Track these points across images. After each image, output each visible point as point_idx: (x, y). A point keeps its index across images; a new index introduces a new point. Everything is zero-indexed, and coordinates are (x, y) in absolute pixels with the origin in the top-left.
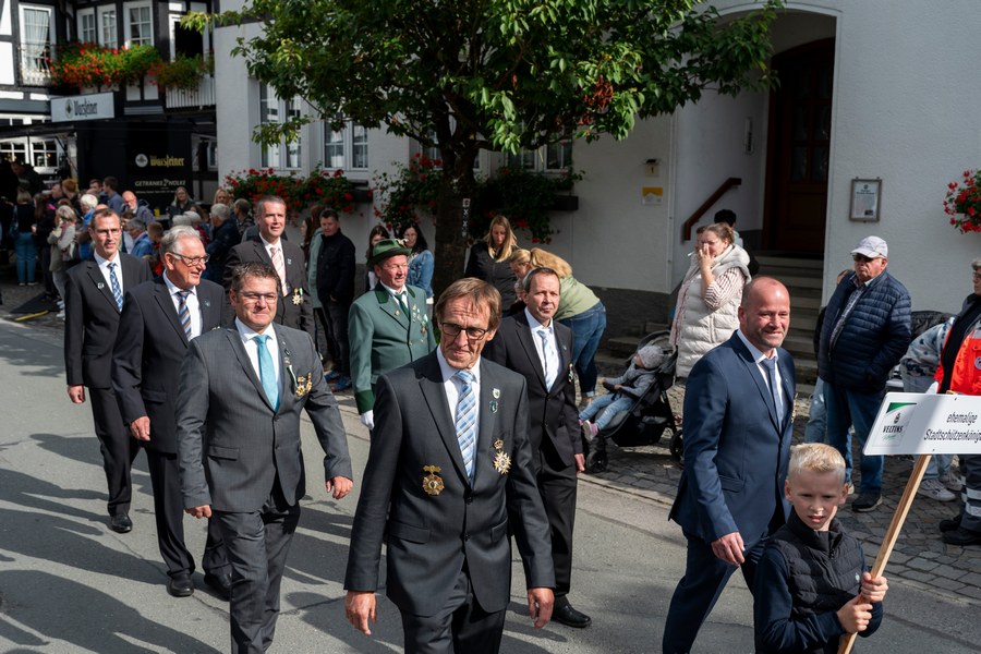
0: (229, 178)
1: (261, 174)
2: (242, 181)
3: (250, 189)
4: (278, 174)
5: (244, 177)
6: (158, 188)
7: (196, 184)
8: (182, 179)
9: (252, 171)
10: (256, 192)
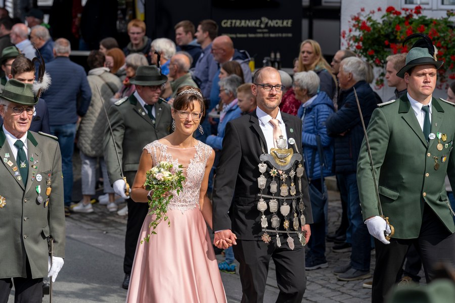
0: (356, 19)
1: (403, 15)
2: (375, 23)
3: (387, 36)
4: (428, 15)
5: (378, 18)
6: (253, 30)
7: (305, 23)
8: (288, 19)
9: (390, 10)
10: (395, 41)
